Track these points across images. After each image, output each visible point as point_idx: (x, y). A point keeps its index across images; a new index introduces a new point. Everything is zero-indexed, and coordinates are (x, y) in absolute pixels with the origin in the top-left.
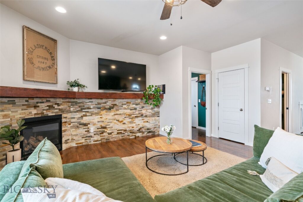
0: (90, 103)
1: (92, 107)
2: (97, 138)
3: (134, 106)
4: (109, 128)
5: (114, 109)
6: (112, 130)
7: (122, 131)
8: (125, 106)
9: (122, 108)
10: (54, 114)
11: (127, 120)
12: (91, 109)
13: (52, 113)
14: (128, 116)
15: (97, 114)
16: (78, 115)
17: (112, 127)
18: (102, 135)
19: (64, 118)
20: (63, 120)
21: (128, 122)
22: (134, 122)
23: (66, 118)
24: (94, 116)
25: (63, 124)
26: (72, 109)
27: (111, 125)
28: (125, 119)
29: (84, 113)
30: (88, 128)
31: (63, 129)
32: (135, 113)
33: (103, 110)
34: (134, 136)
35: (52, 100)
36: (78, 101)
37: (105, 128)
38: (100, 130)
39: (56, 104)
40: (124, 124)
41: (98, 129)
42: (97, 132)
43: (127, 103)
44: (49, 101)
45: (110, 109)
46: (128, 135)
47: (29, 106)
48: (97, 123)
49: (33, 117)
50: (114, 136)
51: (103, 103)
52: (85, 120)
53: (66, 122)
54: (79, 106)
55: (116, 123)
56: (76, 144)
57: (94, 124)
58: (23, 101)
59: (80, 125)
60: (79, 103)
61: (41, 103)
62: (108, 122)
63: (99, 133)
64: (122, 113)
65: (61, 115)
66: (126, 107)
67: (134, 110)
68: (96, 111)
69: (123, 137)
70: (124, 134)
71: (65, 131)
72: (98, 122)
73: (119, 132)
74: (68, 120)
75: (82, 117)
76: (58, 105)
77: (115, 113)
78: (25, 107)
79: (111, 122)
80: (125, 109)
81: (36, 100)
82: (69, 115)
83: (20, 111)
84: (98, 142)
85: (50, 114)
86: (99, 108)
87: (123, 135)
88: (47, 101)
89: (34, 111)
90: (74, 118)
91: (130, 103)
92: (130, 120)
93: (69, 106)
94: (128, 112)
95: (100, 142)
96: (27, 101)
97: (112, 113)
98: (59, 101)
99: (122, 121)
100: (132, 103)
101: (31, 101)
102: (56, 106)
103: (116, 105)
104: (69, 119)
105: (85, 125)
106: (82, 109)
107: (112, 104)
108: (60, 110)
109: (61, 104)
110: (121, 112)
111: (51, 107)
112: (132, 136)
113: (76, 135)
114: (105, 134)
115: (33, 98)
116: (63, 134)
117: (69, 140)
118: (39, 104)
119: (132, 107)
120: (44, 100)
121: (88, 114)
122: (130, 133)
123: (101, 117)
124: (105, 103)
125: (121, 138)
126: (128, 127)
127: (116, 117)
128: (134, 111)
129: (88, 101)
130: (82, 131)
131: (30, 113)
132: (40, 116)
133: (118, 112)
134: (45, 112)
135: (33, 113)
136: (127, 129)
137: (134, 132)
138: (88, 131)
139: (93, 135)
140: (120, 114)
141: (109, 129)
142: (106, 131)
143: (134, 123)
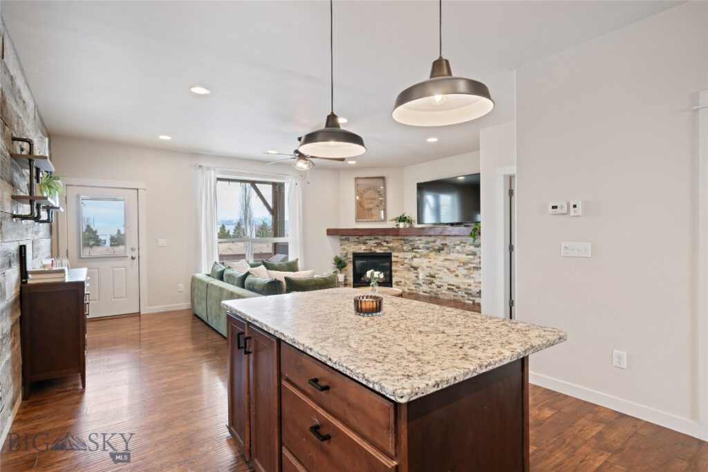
0: (419, 242)
1: (421, 247)
2: (425, 288)
3: (472, 248)
4: (438, 277)
5: (444, 251)
6: (442, 282)
7: (454, 288)
8: (458, 248)
9: (454, 250)
10: (382, 252)
11: (462, 271)
12: (420, 249)
13: (381, 250)
14: (462, 264)
15: (426, 256)
16: (409, 255)
17: (442, 278)
18: (430, 286)
19: (395, 256)
20: (393, 259)
21: (463, 275)
22: (472, 276)
23: (397, 257)
24: (423, 258)
25: (393, 264)
26: (405, 248)
27: (441, 274)
28: (459, 268)
29: (414, 254)
30: (418, 273)
31: (393, 268)
32: (473, 261)
33: (432, 251)
34: (472, 300)
35: (380, 237)
36: (410, 238)
37: (434, 277)
38: (429, 278)
39: (385, 241)
40: (457, 276)
41: (427, 276)
42: (425, 280)
43: (461, 242)
44: (377, 238)
45: (440, 250)
46: (462, 297)
47: (359, 243)
48: (426, 269)
49: (363, 252)
50: (443, 292)
51: (432, 242)
52: (416, 262)
53: (397, 262)
54: (411, 245)
55: (445, 273)
56: (408, 289)
57: (423, 270)
58: (355, 239)
59: (411, 267)
60: (411, 241)
61: (369, 240)
62: (438, 270)
63: (428, 282)
64: (454, 258)
65: (391, 254)
66: (460, 250)
67: (471, 255)
68: (425, 252)
69: (456, 298)
70: (456, 292)
71: (396, 271)
72: (428, 267)
73: (450, 287)
74: (399, 260)
75: (412, 258)
76: (387, 242)
77: (446, 258)
78: (356, 243)
79: (440, 270)
80: (459, 252)
81: (365, 238)
82: (401, 255)
83: (353, 246)
84: (426, 294)
85: (378, 251)
86: (428, 249)
87: (455, 294)
88: (375, 238)
89: (363, 247)
90: (406, 258)
91: (465, 243)
92: (465, 272)
93: (401, 245)
94: (463, 257)
95: (428, 295)
96: (357, 238)
97: (442, 256)
98: (388, 238)
99: (453, 271)
100: (468, 243)
101: (362, 239)
102: (385, 244)
103: (446, 245)
104: (401, 258)
105: (416, 268)
106: (413, 249)
107: (442, 244)
108: (389, 247)
109: (391, 242)
110: (453, 256)
111: (379, 245)
112: (468, 300)
113: (408, 279)
114: (434, 286)
115: (362, 236)
116: (393, 273)
117: (401, 282)
118: (368, 241)
119: (470, 251)
120: (373, 238)
121: (418, 255)
122: (466, 293)
123: (430, 262)
124: (435, 242)
125: (452, 297)
126: (463, 283)
127: (447, 263)
128: (472, 257)
129: (418, 238)
130: (412, 275)
131: (361, 248)
132: (368, 251)
133: (449, 257)
134: (373, 248)
135: (362, 249)
136: (462, 286)
137: (471, 294)
138: (417, 277)
139: (421, 283)
140: (451, 260)
141: (438, 280)
142: (435, 281)
143: (472, 278)
